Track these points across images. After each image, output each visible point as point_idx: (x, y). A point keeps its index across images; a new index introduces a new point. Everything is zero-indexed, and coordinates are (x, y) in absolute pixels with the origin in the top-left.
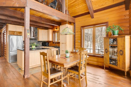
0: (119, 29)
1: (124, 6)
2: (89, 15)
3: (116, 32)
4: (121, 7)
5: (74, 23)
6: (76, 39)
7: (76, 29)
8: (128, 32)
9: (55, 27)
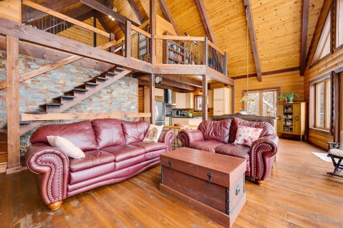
0: (294, 96)
1: (298, 72)
2: (255, 78)
3: (291, 99)
4: (295, 72)
5: (232, 86)
6: (235, 106)
7: (235, 93)
8: (303, 99)
9: (198, 90)
